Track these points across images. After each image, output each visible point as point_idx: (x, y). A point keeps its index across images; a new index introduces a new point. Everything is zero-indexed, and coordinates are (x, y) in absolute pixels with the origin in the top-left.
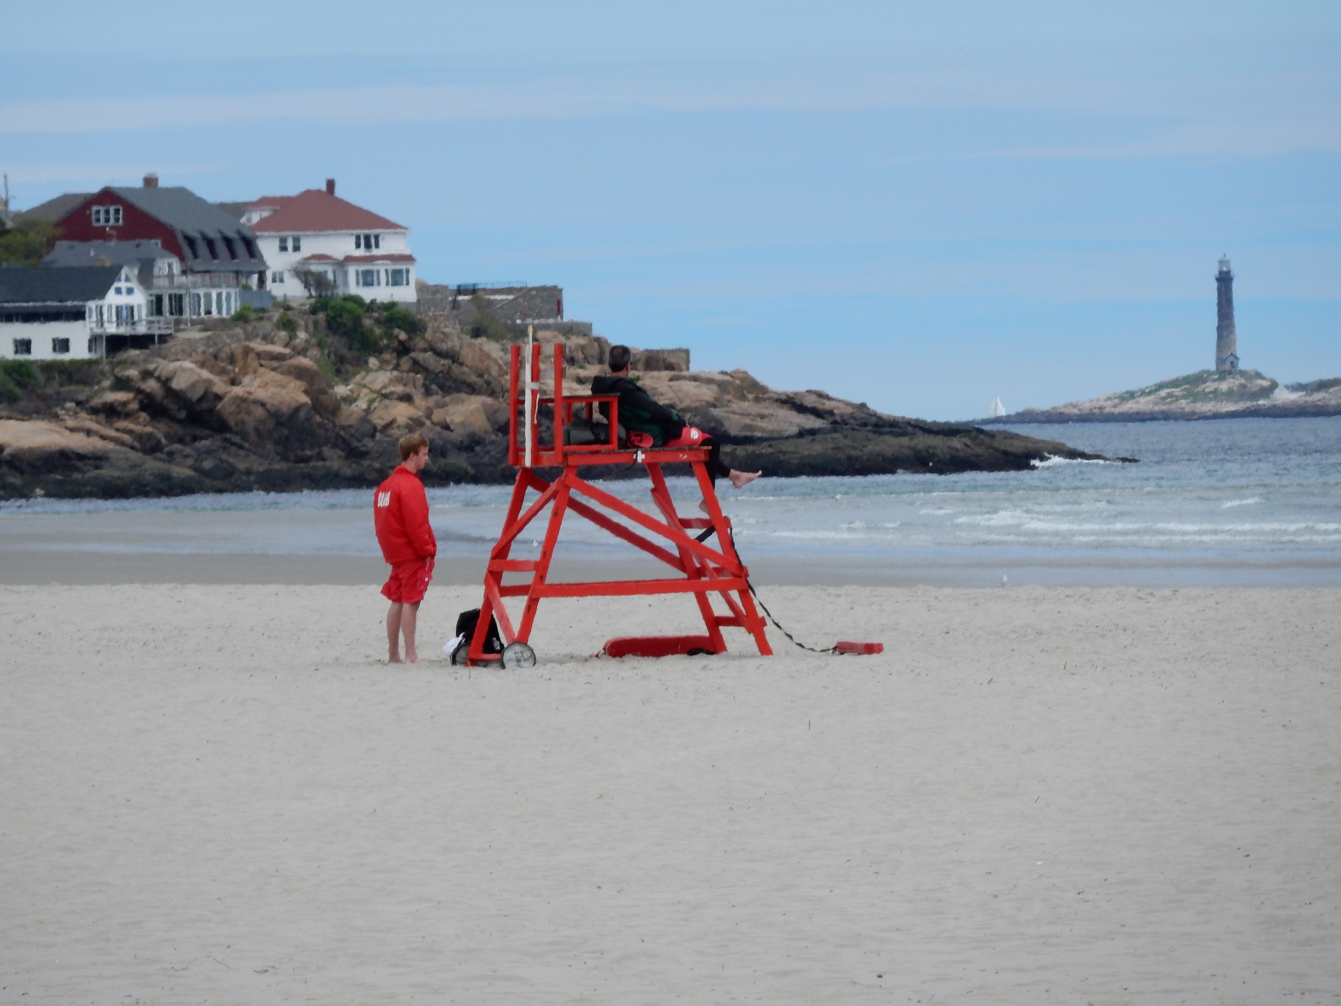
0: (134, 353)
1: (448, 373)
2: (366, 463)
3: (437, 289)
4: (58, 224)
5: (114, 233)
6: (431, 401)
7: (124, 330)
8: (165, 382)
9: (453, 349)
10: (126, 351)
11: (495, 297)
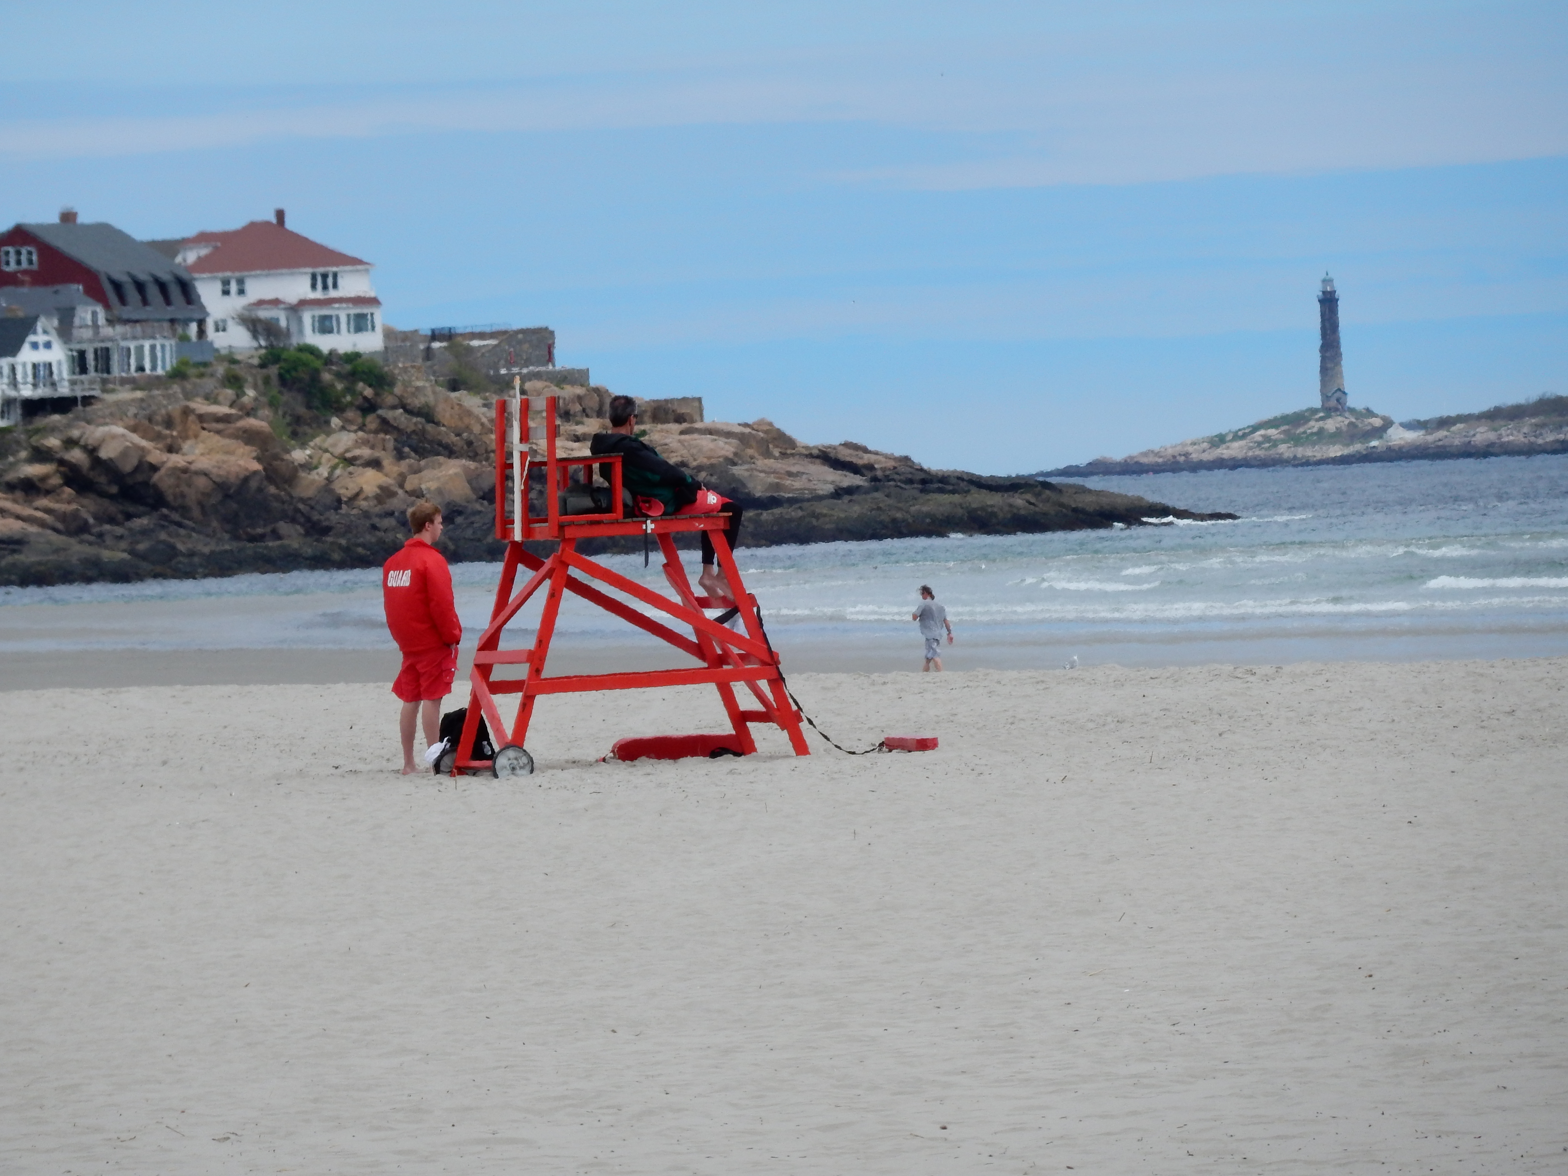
0: (55, 418)
1: (422, 434)
2: (329, 539)
3: (406, 336)
5: (26, 278)
6: (404, 465)
7: (42, 392)
8: (92, 451)
9: (427, 405)
10: (45, 416)
11: (475, 343)
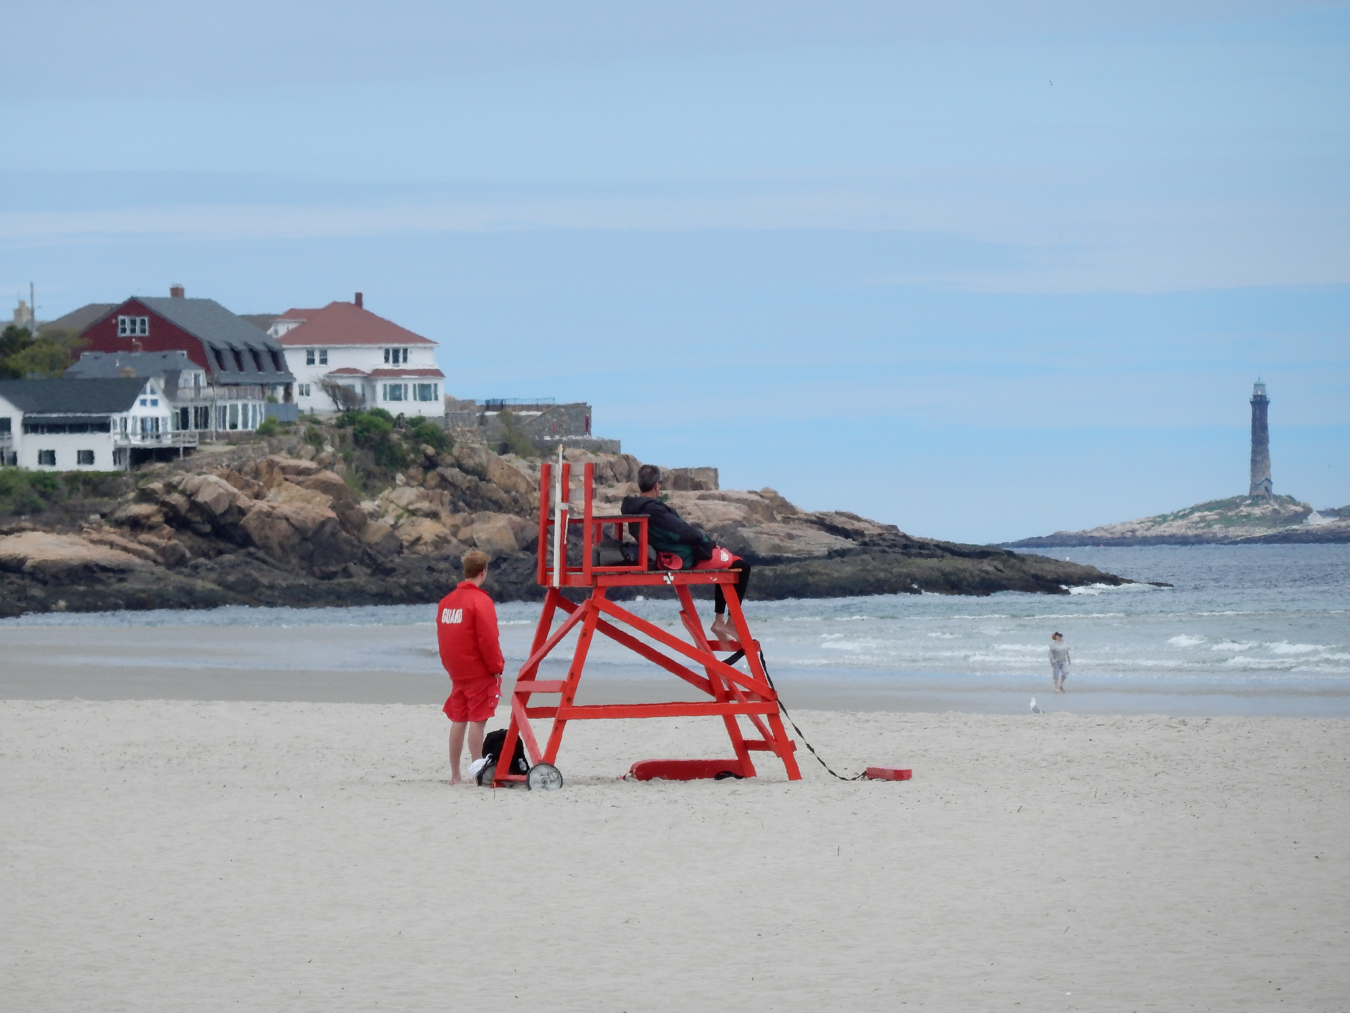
0: (159, 466)
1: (475, 491)
2: (392, 579)
3: (467, 405)
4: (84, 335)
5: (139, 343)
6: (458, 518)
7: (150, 443)
8: (190, 496)
9: (481, 465)
10: (151, 464)
11: (523, 413)
